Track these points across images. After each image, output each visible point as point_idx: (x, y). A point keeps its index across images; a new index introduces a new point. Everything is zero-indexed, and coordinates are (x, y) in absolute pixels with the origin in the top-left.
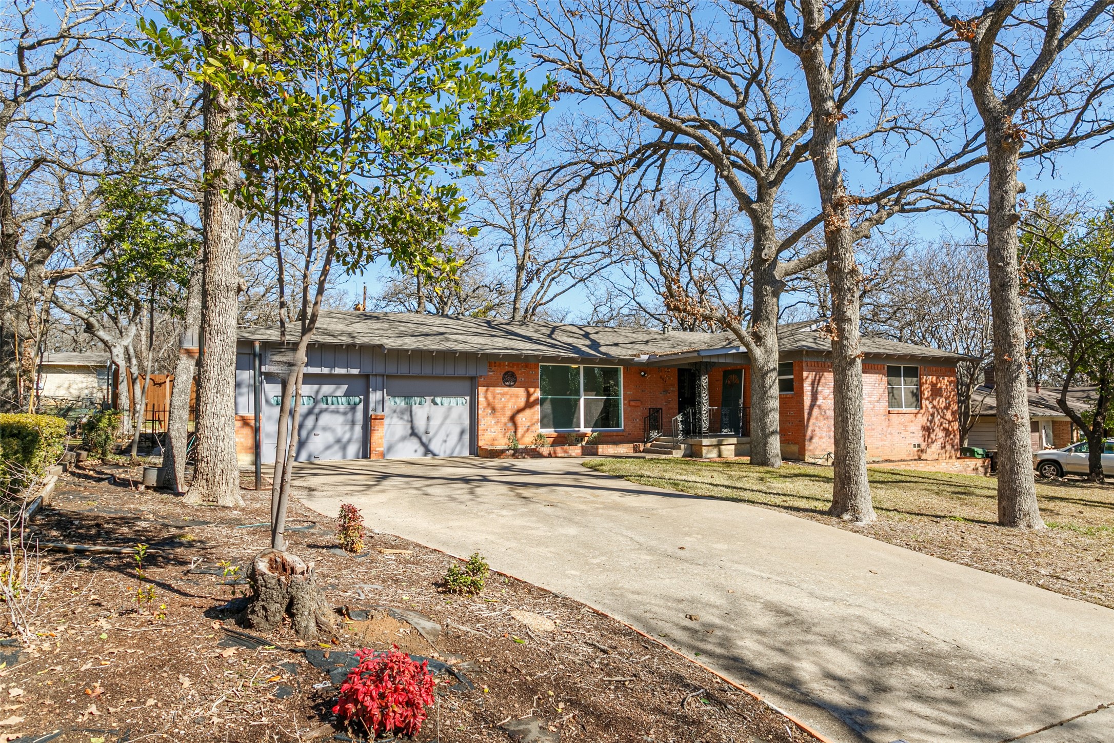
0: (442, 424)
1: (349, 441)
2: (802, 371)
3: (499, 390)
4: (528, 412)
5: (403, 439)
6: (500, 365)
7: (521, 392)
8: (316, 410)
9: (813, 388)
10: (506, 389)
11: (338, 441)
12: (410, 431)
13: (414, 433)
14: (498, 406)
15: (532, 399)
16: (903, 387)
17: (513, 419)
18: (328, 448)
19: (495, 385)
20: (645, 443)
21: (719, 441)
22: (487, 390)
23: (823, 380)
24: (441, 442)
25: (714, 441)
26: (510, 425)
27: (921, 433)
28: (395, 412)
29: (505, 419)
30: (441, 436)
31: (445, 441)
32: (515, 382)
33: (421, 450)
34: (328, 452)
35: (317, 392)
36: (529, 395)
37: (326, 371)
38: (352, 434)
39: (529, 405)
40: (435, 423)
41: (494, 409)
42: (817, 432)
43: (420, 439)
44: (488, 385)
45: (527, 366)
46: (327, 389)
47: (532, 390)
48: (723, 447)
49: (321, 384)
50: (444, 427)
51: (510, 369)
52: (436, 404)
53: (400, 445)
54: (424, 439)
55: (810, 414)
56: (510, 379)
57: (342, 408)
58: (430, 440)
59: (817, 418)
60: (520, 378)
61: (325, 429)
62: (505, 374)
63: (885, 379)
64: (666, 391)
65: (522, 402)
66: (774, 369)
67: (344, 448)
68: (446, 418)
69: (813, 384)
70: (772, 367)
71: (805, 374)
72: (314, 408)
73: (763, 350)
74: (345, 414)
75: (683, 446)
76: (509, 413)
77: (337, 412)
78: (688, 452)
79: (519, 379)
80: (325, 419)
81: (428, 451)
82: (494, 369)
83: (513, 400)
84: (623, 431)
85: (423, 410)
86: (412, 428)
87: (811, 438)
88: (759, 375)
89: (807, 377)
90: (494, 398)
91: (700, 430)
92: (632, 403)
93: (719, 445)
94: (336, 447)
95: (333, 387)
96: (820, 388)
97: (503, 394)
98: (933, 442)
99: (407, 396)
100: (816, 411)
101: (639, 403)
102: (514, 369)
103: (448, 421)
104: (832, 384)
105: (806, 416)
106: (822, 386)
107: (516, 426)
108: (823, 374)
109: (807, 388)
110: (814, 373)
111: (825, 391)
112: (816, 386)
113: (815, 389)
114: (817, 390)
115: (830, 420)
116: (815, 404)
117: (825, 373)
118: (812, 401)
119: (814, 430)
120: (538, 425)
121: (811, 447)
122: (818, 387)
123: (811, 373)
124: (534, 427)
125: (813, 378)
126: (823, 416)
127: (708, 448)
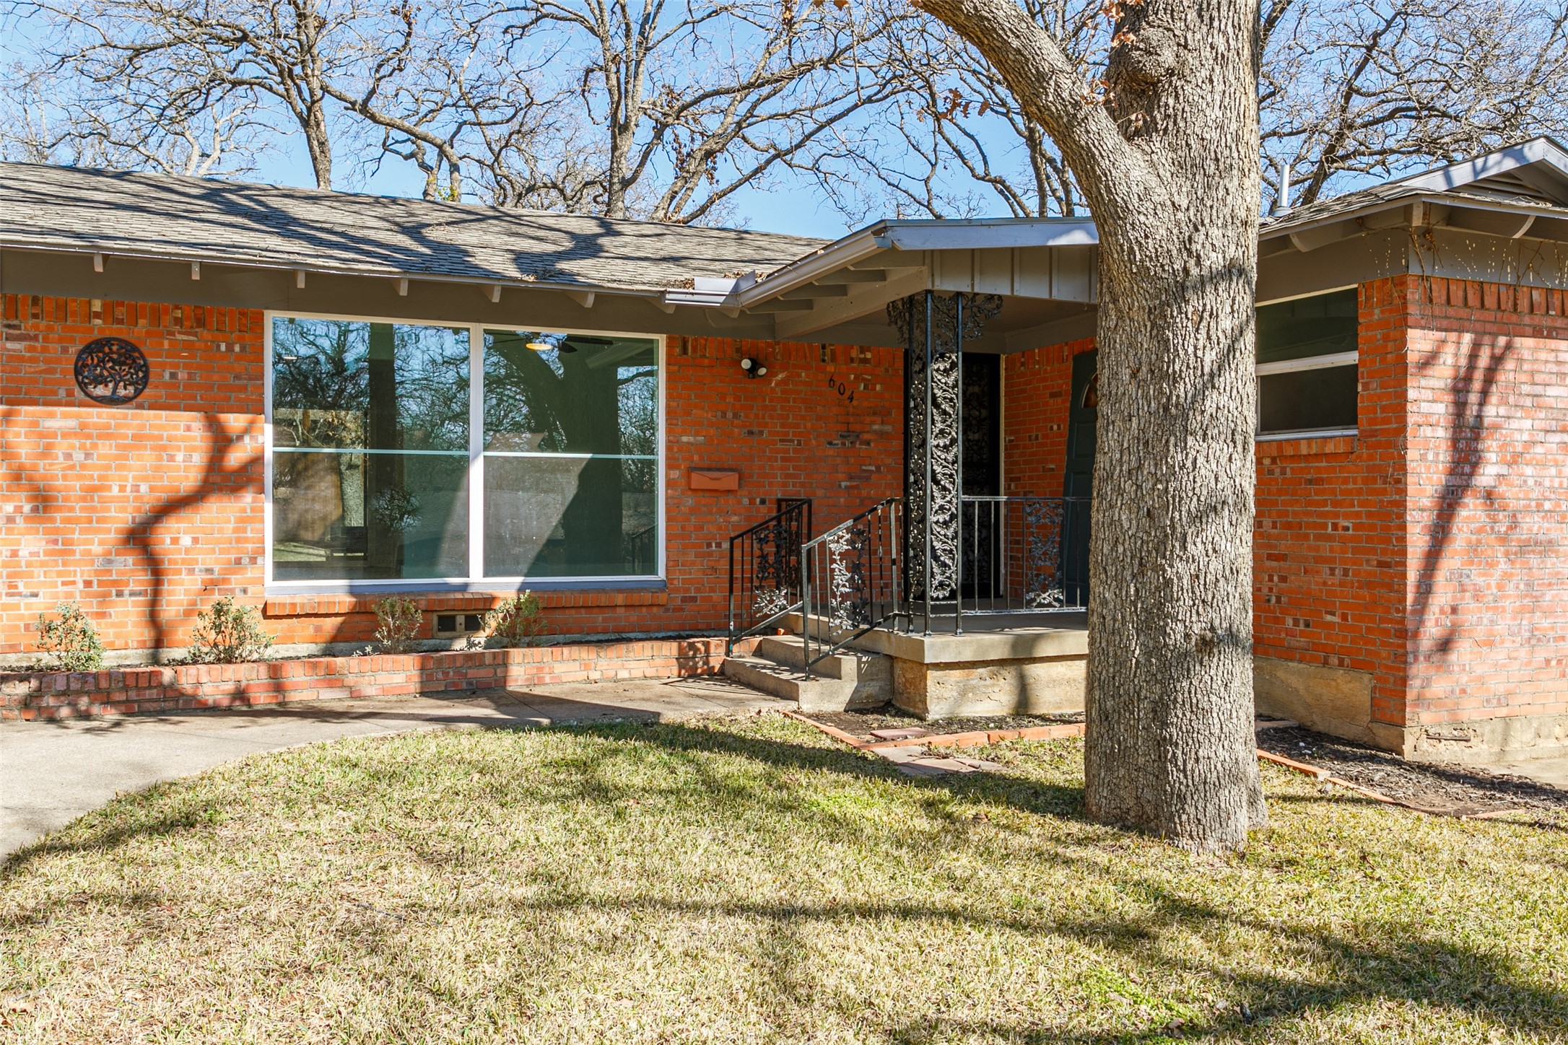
2: (1403, 324)
3: (60, 419)
4: (214, 511)
6: (62, 311)
7: (180, 427)
9: (1460, 406)
10: (99, 416)
14: (67, 485)
15: (236, 457)
17: (139, 538)
19: (46, 398)
20: (734, 639)
21: (1018, 643)
23: (1506, 375)
25: (995, 644)
26: (128, 563)
32: (143, 384)
36: (221, 441)
41: (43, 501)
42: (1472, 615)
44: (7, 397)
45: (201, 322)
47: (234, 421)
48: (1035, 671)
51: (114, 331)
56: (113, 372)
59: (1472, 551)
62: (89, 349)
64: (850, 435)
65: (185, 469)
66: (1232, 271)
69: (1460, 388)
70: (1214, 260)
71: (1419, 341)
73: (1164, 158)
75: (849, 664)
76: (122, 517)
78: (873, 689)
79: (164, 374)
82: (27, 326)
84: (663, 586)
87: (1445, 646)
88: (1137, 305)
89: (1429, 360)
90: (46, 452)
91: (922, 596)
92: (698, 480)
93: (1020, 659)
96: (1490, 411)
100: (1470, 512)
101: (730, 481)
102: (138, 332)
104: (1551, 391)
105: (1417, 542)
106: (1504, 401)
107: (155, 569)
108: (1509, 347)
109: (1425, 407)
110: (1467, 338)
111: (1515, 424)
112: (1473, 398)
113: (1472, 411)
114: (1479, 417)
115: (1534, 560)
116: (1466, 487)
117: (1518, 341)
118: (1452, 472)
119: (1454, 610)
120: (268, 562)
121: (1439, 687)
122: (1482, 404)
123: (1453, 336)
124: (250, 573)
125: (1463, 362)
126: (1503, 540)
127: (956, 674)
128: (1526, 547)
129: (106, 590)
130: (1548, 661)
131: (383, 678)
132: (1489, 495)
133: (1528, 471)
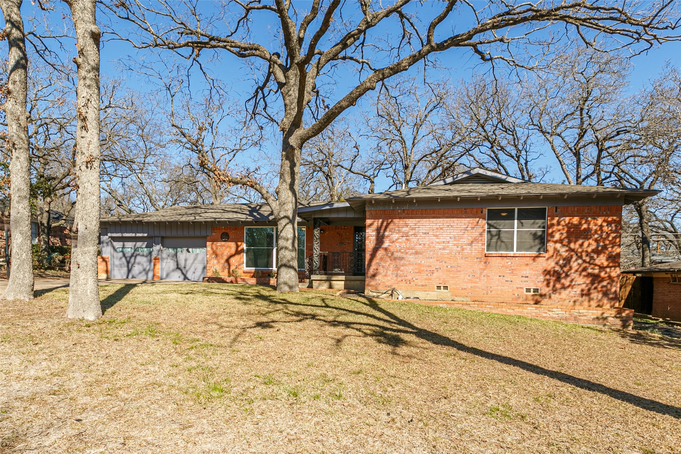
0: (193, 263)
1: (149, 270)
2: (365, 219)
3: (219, 244)
4: (237, 257)
5: (173, 271)
6: (219, 229)
7: (233, 245)
8: (135, 255)
9: (378, 233)
10: (223, 243)
11: (144, 270)
12: (176, 266)
13: (178, 268)
14: (219, 253)
15: (239, 249)
16: (516, 230)
17: (227, 261)
18: (140, 273)
19: (217, 241)
21: (328, 277)
22: (212, 244)
23: (391, 226)
24: (192, 273)
25: (324, 277)
26: (226, 264)
27: (542, 278)
28: (169, 256)
29: (223, 261)
30: (192, 269)
31: (194, 273)
32: (228, 239)
33: (182, 277)
34: (140, 275)
35: (135, 246)
36: (238, 246)
37: (133, 235)
38: (150, 267)
39: (238, 252)
40: (189, 262)
41: (217, 255)
42: (381, 270)
43: (181, 270)
44: (213, 241)
45: (236, 229)
46: (139, 244)
47: (239, 243)
48: (333, 282)
49: (136, 242)
50: (194, 265)
51: (225, 231)
52: (189, 252)
53: (172, 274)
54: (184, 272)
55: (373, 255)
56: (225, 237)
57: (145, 254)
58: (187, 272)
59: (381, 259)
60: (232, 235)
61: (139, 264)
62: (222, 234)
63: (483, 223)
64: (342, 243)
65: (233, 250)
67: (147, 274)
68: (195, 260)
69: (378, 230)
71: (368, 222)
72: (134, 253)
74: (146, 256)
76: (225, 258)
77: (143, 255)
79: (231, 237)
80: (139, 259)
81: (186, 278)
82: (215, 231)
83: (228, 249)
85: (183, 255)
86: (177, 265)
87: (374, 276)
89: (371, 225)
90: (217, 248)
93: (329, 280)
94: (144, 273)
95: (141, 243)
96: (387, 233)
97: (221, 246)
98: (564, 288)
99: (175, 248)
100: (380, 253)
102: (228, 231)
103: (196, 262)
104: (403, 229)
105: (368, 257)
106: (390, 231)
107: (229, 265)
108: (392, 221)
109: (370, 233)
110: (381, 220)
111: (393, 236)
112: (382, 231)
113: (381, 234)
114: (383, 234)
115: (398, 261)
116: (380, 247)
117: (395, 220)
118: (376, 245)
119: (377, 269)
120: (245, 265)
121: (373, 283)
122: (384, 232)
123: (377, 220)
124: (242, 266)
125: (379, 225)
126: (390, 257)
127: (318, 282)
128: (395, 259)
129: (224, 268)
130: (402, 280)
131: (251, 281)
132: (386, 249)
133: (397, 244)
